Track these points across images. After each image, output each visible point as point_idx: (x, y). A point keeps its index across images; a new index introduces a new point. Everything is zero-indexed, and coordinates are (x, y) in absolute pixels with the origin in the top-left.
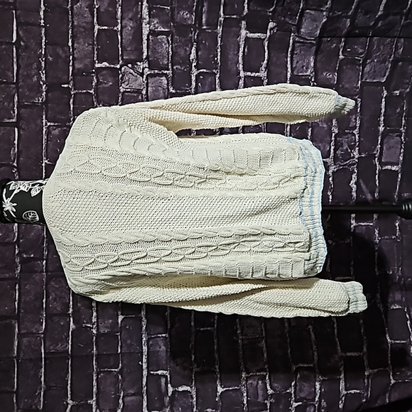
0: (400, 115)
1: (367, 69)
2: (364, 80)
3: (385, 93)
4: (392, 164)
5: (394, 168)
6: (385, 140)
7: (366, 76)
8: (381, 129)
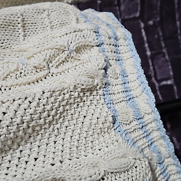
0: (159, 39)
1: (123, 8)
2: (122, 17)
3: (142, 25)
4: (166, 79)
5: (169, 82)
6: (155, 62)
7: (123, 14)
8: (149, 53)
